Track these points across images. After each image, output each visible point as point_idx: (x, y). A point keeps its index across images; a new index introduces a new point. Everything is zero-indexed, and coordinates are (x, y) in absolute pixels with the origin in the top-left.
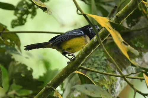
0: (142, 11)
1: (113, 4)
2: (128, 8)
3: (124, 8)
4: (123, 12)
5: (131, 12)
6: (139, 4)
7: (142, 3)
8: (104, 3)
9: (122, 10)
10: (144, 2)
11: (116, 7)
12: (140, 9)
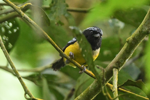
0: (107, 96)
1: (70, 86)
2: (89, 92)
3: (84, 92)
4: (83, 97)
5: (92, 97)
6: (103, 87)
7: (107, 85)
8: (58, 85)
9: (82, 94)
10: (109, 84)
11: (73, 90)
12: (105, 94)
